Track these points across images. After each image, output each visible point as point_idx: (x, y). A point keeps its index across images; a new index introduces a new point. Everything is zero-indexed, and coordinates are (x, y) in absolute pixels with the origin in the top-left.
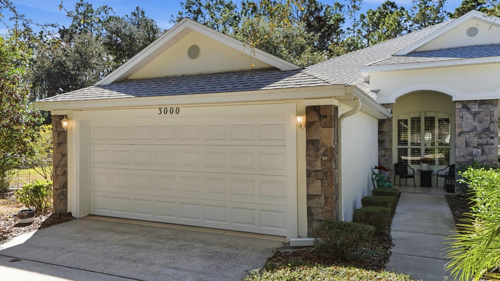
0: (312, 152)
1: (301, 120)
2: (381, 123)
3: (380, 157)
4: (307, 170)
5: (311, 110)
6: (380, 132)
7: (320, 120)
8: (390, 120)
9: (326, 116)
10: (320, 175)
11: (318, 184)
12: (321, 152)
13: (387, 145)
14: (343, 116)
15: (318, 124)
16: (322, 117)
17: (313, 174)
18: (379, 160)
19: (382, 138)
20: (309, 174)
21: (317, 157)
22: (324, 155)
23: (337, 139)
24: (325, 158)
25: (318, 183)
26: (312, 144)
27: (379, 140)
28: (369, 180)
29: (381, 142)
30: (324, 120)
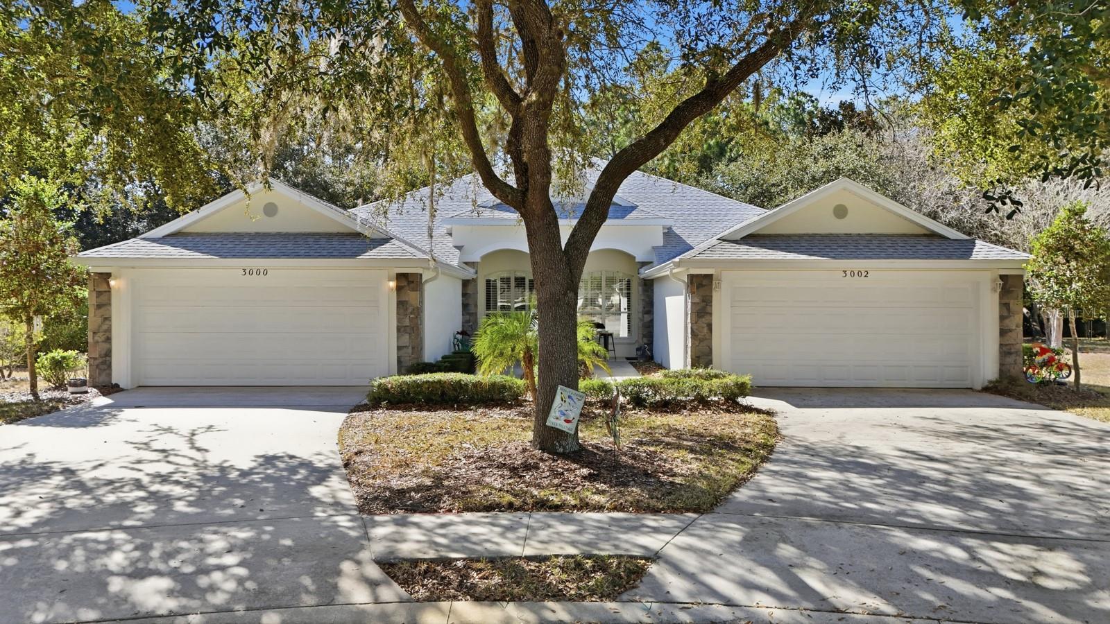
0: (402, 311)
1: (393, 284)
2: (466, 283)
3: (465, 323)
4: (398, 327)
5: (400, 277)
6: (464, 295)
7: (408, 284)
8: (474, 280)
9: (413, 282)
10: (408, 330)
11: (406, 338)
12: (409, 311)
13: (472, 310)
14: (426, 281)
15: (407, 288)
16: (410, 282)
17: (402, 329)
18: (463, 326)
19: (467, 302)
20: (399, 330)
21: (406, 315)
22: (411, 313)
23: (422, 302)
24: (412, 316)
25: (407, 336)
26: (401, 304)
27: (463, 304)
28: (450, 345)
29: (465, 306)
30: (412, 285)
